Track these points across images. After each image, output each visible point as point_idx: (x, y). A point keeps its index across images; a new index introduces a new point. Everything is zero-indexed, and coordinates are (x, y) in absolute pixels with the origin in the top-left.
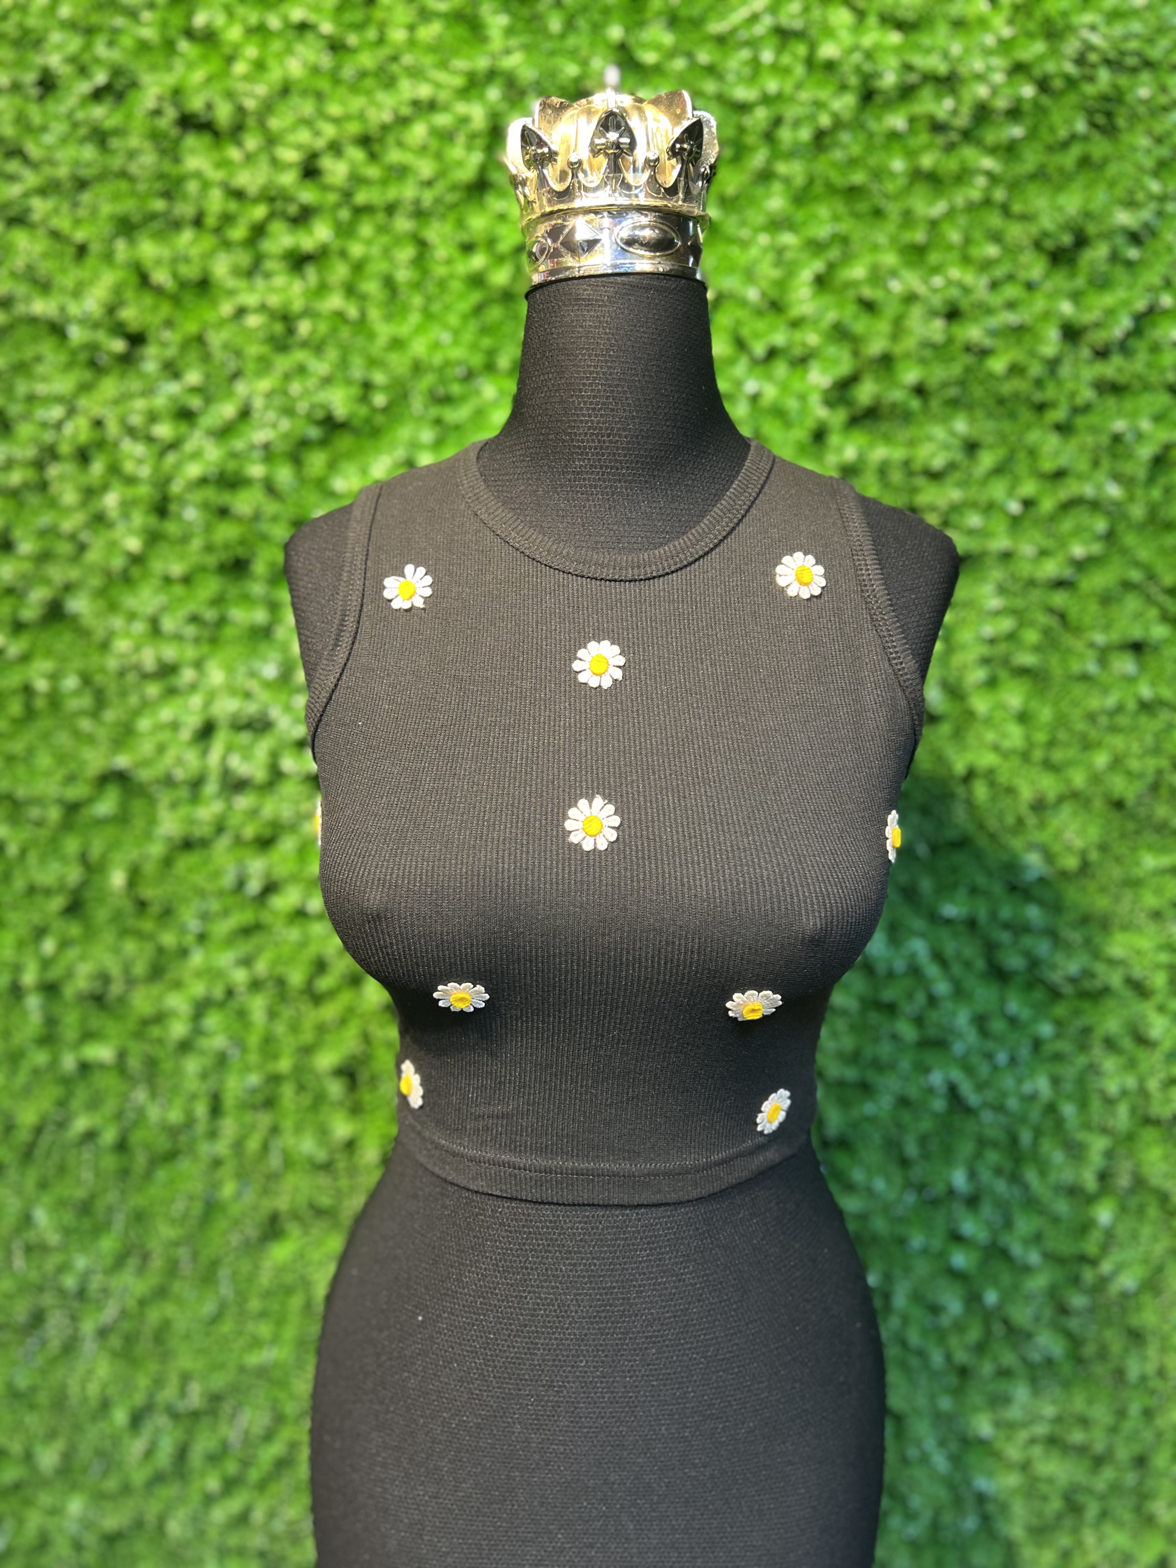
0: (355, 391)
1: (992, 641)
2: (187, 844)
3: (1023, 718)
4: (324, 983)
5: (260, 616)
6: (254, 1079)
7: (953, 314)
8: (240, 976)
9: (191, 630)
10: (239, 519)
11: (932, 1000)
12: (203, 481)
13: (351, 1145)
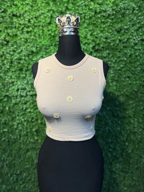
0: (35, 48)
1: (112, 77)
2: (16, 104)
3: (116, 86)
4: (33, 120)
5: (24, 76)
6: (25, 132)
7: (106, 38)
8: (23, 120)
9: (16, 78)
10: (21, 64)
11: (106, 119)
12: (17, 59)
13: (37, 140)
